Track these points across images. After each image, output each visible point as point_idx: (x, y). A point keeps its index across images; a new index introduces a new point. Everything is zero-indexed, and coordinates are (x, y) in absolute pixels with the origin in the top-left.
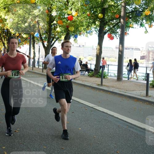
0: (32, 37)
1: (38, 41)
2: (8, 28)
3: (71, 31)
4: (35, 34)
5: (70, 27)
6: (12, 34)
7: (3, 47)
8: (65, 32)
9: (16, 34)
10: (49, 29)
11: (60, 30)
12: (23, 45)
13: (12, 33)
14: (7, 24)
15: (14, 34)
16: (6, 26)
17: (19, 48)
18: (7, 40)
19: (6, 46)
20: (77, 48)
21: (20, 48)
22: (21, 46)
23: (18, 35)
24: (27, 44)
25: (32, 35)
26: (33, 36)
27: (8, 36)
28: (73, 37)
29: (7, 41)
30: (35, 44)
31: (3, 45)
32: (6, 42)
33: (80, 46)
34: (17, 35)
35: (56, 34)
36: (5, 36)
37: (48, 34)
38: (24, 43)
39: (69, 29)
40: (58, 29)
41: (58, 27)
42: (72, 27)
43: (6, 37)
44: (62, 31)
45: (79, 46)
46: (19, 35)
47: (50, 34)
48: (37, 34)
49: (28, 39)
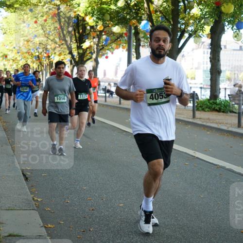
0: (133, 31)
1: (145, 40)
2: (80, 14)
3: (227, 14)
4: (140, 23)
5: (225, 5)
6: (88, 28)
7: (69, 57)
8: (212, 18)
9: (97, 26)
10: (173, 11)
11: (201, 13)
12: (112, 50)
13: (88, 24)
14: (76, 6)
15: (92, 27)
16: (75, 10)
17: (104, 57)
18: (76, 40)
19: (75, 53)
20: (235, 52)
21: (107, 57)
22: (109, 52)
23: (102, 29)
24: (121, 49)
25: (133, 28)
26: (136, 28)
27: (79, 32)
28: (232, 28)
29: (77, 42)
30: (141, 47)
31: (68, 52)
32: (74, 46)
33: (241, 47)
34: (100, 27)
35: (191, 21)
36: (73, 32)
37: (170, 22)
38: (114, 45)
39: (222, 8)
40: (196, 11)
41: (195, 4)
42: (230, 4)
43: (75, 34)
44: (205, 14)
45: (239, 48)
46: (104, 27)
47: (176, 22)
48: (144, 25)
49: (124, 35)
